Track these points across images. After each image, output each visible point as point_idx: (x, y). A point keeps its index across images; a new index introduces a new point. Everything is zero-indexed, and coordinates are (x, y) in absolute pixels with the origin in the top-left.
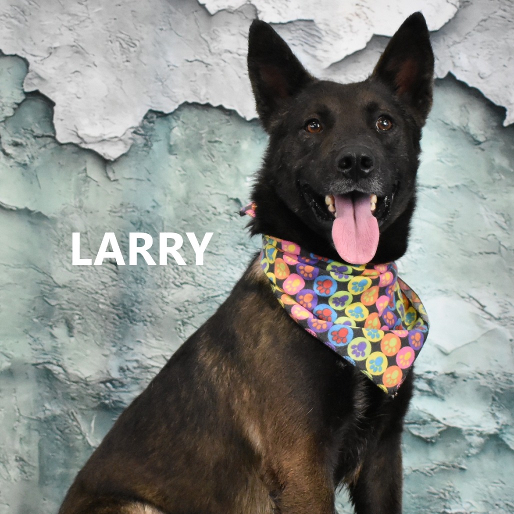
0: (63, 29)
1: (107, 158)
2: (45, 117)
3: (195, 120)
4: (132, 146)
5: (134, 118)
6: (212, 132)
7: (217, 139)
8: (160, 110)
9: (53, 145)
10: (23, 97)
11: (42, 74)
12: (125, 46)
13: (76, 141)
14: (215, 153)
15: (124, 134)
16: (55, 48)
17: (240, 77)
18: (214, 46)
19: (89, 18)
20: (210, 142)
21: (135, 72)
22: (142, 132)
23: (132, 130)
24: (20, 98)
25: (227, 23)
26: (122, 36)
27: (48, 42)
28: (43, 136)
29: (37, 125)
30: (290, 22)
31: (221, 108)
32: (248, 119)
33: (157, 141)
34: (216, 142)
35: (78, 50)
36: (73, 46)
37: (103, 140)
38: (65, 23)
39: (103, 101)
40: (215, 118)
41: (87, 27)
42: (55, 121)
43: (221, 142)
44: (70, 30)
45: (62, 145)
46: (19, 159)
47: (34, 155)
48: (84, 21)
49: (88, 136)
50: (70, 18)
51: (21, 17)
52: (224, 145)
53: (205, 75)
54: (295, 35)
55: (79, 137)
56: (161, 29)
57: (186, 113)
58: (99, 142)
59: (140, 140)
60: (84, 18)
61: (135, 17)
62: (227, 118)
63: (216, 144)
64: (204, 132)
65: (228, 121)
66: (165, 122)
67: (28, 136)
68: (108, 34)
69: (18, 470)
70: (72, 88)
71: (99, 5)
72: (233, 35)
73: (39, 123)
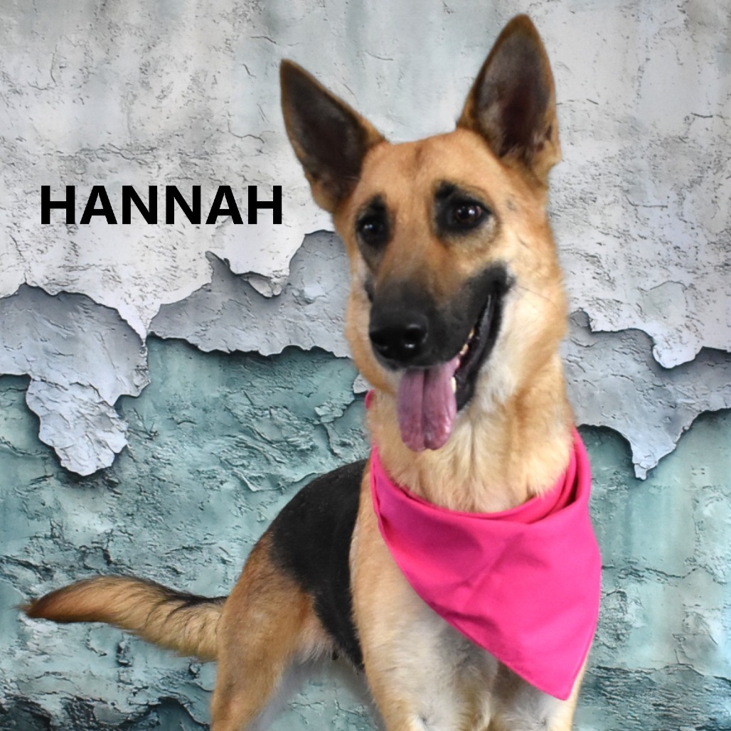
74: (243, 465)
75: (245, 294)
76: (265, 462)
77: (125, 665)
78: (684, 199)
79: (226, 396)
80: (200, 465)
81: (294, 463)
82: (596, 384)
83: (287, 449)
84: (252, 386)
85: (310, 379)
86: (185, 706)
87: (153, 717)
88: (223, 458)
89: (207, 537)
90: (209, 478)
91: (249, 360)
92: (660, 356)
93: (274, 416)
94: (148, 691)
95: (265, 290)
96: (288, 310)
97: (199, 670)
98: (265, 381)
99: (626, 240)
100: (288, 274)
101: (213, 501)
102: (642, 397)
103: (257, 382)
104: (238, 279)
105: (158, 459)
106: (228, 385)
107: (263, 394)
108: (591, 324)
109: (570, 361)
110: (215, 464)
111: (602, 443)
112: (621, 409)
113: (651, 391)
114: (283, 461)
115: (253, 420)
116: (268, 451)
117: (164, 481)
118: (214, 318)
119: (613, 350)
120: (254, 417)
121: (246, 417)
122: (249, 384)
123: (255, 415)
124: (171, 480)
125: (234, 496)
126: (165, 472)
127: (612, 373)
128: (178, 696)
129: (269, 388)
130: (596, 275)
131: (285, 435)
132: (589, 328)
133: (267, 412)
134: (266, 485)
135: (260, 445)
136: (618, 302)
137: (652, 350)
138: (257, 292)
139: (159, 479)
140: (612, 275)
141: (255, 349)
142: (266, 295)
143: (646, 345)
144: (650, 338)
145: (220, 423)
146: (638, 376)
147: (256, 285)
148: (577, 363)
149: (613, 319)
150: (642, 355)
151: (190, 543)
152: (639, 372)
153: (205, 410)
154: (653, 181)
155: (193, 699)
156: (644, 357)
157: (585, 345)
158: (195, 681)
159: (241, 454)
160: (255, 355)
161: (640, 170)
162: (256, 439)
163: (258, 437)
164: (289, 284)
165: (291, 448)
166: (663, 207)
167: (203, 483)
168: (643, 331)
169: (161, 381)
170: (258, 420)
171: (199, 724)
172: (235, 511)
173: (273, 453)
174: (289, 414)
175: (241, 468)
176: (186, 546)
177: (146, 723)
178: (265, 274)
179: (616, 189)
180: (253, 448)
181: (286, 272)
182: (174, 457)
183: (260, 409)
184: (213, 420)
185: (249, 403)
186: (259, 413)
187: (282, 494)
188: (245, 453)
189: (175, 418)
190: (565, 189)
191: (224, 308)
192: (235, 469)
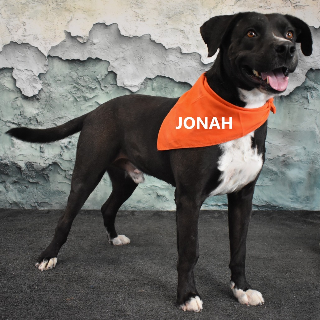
0: (120, 52)
1: (133, 91)
2: (114, 78)
3: (160, 81)
4: (141, 88)
5: (141, 80)
6: (166, 85)
7: (167, 87)
8: (150, 77)
9: (116, 87)
10: (108, 73)
11: (114, 66)
12: (139, 59)
13: (123, 86)
14: (166, 91)
15: (138, 85)
16: (118, 58)
17: (175, 69)
18: (167, 59)
19: (128, 49)
20: (165, 88)
21: (142, 67)
22: (144, 84)
23: (141, 84)
24: (107, 73)
25: (171, 52)
26: (139, 56)
27: (115, 57)
28: (113, 84)
29: (112, 81)
30: (191, 53)
31: (169, 78)
32: (177, 81)
33: (149, 87)
34: (167, 88)
35: (124, 59)
36: (123, 58)
37: (132, 86)
38: (121, 51)
39: (132, 74)
40: (167, 81)
41: (128, 52)
42: (117, 80)
43: (168, 88)
44: (122, 53)
45: (119, 87)
46: (106, 91)
47: (111, 90)
48: (127, 50)
49: (127, 85)
50: (122, 49)
51: (108, 49)
52: (169, 89)
53: (164, 68)
54: (192, 57)
55: (124, 84)
56: (151, 54)
57: (158, 79)
58: (130, 86)
59: (143, 87)
60: (126, 50)
61: (143, 50)
62: (171, 81)
63: (167, 89)
64: (163, 85)
65: (171, 82)
66: (151, 81)
67: (109, 84)
68: (134, 55)
69: (103, 182)
70: (122, 70)
71: (132, 46)
72: (173, 56)
73: (112, 80)
74: (75, 93)
75: (76, 42)
76: (82, 92)
77: (43, 152)
78: (211, 12)
79: (70, 73)
80: (63, 93)
81: (91, 92)
82: (183, 69)
83: (89, 88)
84: (78, 69)
85: (95, 67)
86: (59, 164)
87: (50, 167)
88: (69, 91)
89: (65, 114)
90: (65, 97)
91: (77, 62)
92: (203, 60)
93: (85, 78)
94: (49, 160)
95: (81, 41)
96: (89, 47)
97: (63, 154)
98: (82, 68)
99: (193, 26)
100: (88, 36)
101: (67, 104)
102: (197, 73)
103: (79, 68)
104: (73, 38)
105: (51, 92)
106: (71, 69)
107: (81, 72)
108: (182, 51)
109: (175, 62)
110: (67, 93)
111: (185, 87)
112: (191, 77)
113: (200, 71)
114: (87, 92)
115: (78, 80)
116: (82, 89)
117: (53, 98)
118: (67, 50)
119: (188, 59)
120: (78, 79)
121: (76, 79)
122: (77, 69)
123: (79, 78)
124: (54, 98)
125: (73, 102)
126: (53, 96)
127: (188, 66)
128: (57, 162)
129: (83, 70)
130: (183, 36)
131: (88, 84)
132: (181, 52)
133: (82, 77)
134: (82, 99)
135: (81, 87)
136: (190, 44)
137: (200, 58)
138: (79, 41)
139: (51, 97)
140: (188, 36)
141: (78, 58)
142: (82, 42)
143: (199, 57)
144: (200, 55)
145: (68, 81)
146: (196, 67)
147: (78, 39)
148: (177, 63)
149: (188, 50)
150: (198, 60)
151: (60, 116)
152: (196, 66)
153: (64, 77)
154: (202, 7)
155: (61, 163)
156: (198, 61)
157: (180, 57)
158: (62, 157)
159: (75, 90)
160: (78, 60)
161: (197, 4)
162: (79, 85)
163: (80, 85)
164: (89, 39)
165: (90, 88)
166: (205, 15)
167: (64, 99)
168: (198, 53)
169: (52, 69)
170: (80, 80)
171: (63, 170)
172: (73, 107)
173: (84, 89)
174: (89, 78)
175: (75, 94)
176: (59, 117)
177: (48, 169)
178: (81, 36)
179: (190, 10)
180: (78, 88)
181: (88, 35)
182: (56, 91)
183: (80, 76)
184: (66, 80)
185: (77, 74)
186: (80, 77)
187: (87, 101)
188: (76, 89)
189: (56, 79)
190: (174, 10)
191: (69, 47)
192: (73, 95)
